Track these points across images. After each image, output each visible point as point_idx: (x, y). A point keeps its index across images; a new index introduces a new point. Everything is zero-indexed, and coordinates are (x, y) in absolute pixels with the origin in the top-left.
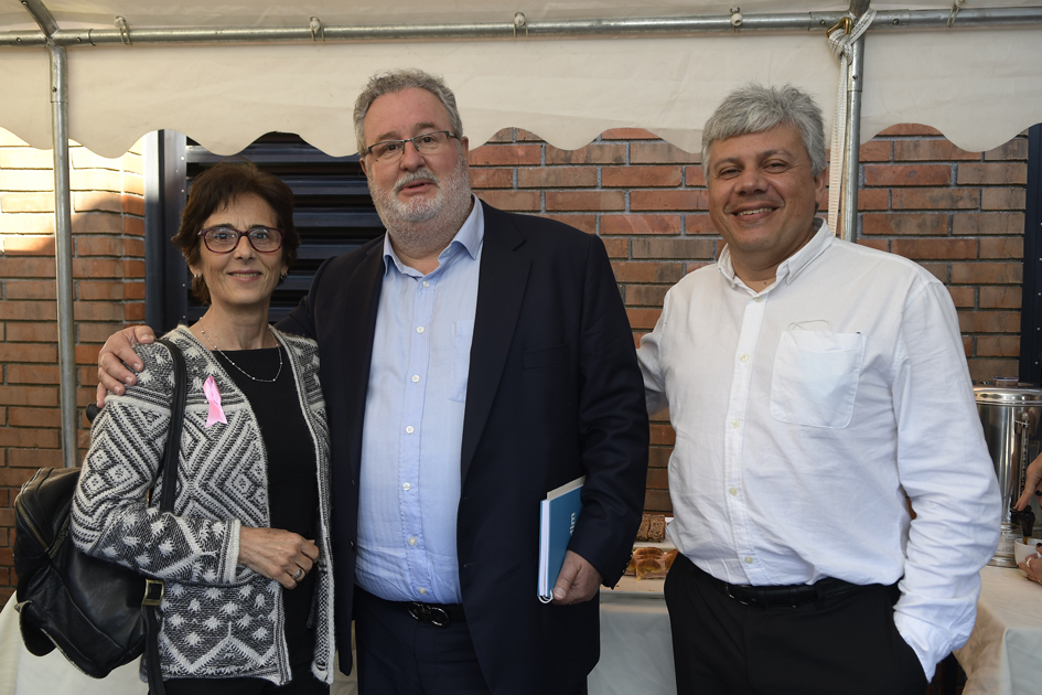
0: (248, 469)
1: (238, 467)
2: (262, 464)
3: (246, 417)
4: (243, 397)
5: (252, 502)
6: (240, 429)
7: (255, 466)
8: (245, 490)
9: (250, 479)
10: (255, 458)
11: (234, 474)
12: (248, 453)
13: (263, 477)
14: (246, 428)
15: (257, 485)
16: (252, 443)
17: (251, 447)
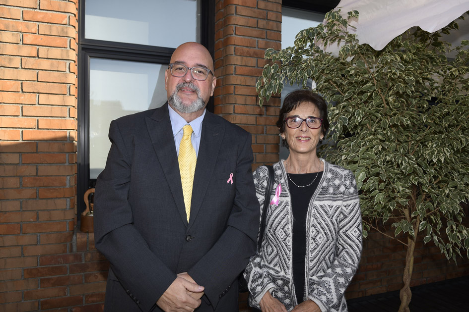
0: (284, 227)
1: (280, 226)
2: (290, 226)
3: (287, 204)
4: (289, 195)
5: (285, 243)
6: (284, 209)
7: (287, 226)
8: (282, 237)
9: (285, 232)
10: (287, 223)
11: (278, 228)
12: (284, 220)
13: (290, 232)
14: (286, 209)
15: (287, 235)
16: (287, 216)
17: (286, 218)
